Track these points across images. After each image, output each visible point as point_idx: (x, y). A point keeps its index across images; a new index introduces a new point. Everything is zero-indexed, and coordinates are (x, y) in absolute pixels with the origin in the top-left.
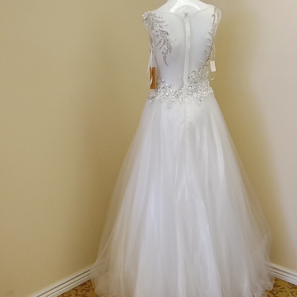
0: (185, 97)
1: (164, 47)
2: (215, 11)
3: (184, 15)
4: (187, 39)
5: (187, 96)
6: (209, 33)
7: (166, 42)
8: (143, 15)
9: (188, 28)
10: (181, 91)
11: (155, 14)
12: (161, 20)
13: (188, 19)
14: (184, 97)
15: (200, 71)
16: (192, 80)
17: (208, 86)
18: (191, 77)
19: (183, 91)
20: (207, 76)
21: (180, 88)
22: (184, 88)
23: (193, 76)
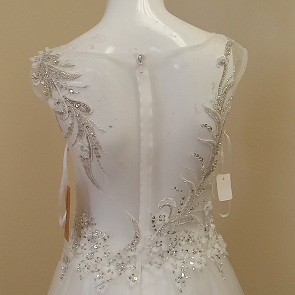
0: (142, 268)
1: (79, 143)
2: (228, 50)
3: (134, 61)
4: (142, 125)
5: (148, 266)
6: (207, 110)
7: (84, 130)
8: (33, 59)
9: (146, 96)
10: (131, 254)
11: (57, 57)
12: (70, 72)
13: (146, 72)
14: (138, 268)
15: (185, 205)
16: (162, 226)
17: (211, 236)
18: (160, 220)
19: (136, 253)
20: (207, 213)
21: (129, 245)
22: (139, 247)
23: (165, 216)
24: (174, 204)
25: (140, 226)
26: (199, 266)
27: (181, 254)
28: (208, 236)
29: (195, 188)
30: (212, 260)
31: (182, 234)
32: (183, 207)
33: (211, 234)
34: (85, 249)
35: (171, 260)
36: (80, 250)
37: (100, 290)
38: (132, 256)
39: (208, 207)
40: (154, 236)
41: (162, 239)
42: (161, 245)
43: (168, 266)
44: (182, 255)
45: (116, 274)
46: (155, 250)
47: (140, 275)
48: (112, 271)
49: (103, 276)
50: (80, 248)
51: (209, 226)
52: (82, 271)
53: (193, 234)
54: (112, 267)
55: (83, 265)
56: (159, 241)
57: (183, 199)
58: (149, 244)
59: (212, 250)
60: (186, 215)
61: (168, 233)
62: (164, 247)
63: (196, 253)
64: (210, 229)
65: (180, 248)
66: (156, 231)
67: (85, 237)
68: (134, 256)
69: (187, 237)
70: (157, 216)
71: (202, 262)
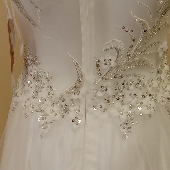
15: (136, 47)
16: (107, 70)
17: (163, 78)
18: (105, 64)
19: (80, 97)
20: (161, 55)
21: (72, 88)
22: (83, 90)
23: (111, 60)
24: (122, 47)
25: (83, 70)
26: (147, 112)
27: (128, 99)
28: (160, 79)
29: (149, 28)
30: (163, 104)
31: (130, 78)
32: (133, 50)
33: (163, 76)
34: (31, 87)
35: (118, 104)
36: (26, 88)
37: (43, 130)
38: (76, 100)
39: (162, 48)
40: (99, 81)
41: (108, 83)
42: (107, 90)
43: (114, 112)
44: (130, 99)
45: (59, 116)
46: (100, 94)
47: (84, 118)
48: (55, 112)
49: (47, 117)
50: (27, 85)
51: (162, 68)
52: (27, 109)
53: (144, 77)
54: (56, 108)
55: (28, 103)
56: (104, 86)
57: (134, 40)
58: (93, 88)
59: (164, 93)
60: (136, 59)
61: (115, 77)
62: (110, 92)
63: (145, 97)
64: (163, 71)
65: (128, 92)
66: (101, 75)
67: (31, 75)
68: (78, 100)
69: (136, 81)
70: (102, 60)
71: (151, 107)
